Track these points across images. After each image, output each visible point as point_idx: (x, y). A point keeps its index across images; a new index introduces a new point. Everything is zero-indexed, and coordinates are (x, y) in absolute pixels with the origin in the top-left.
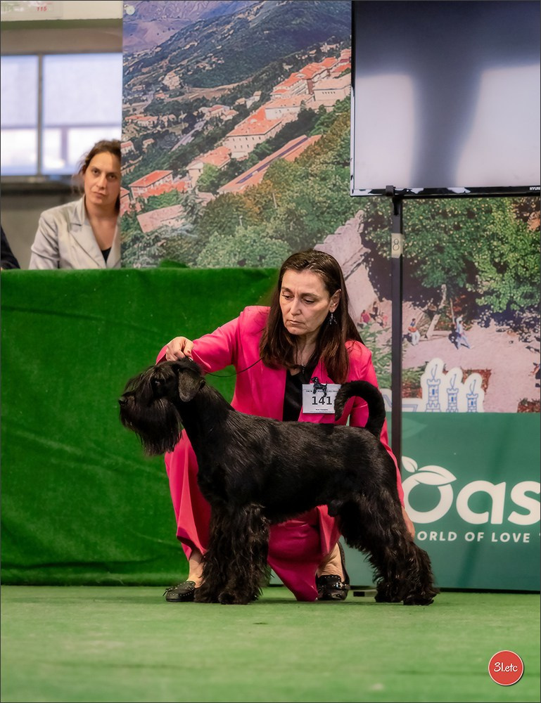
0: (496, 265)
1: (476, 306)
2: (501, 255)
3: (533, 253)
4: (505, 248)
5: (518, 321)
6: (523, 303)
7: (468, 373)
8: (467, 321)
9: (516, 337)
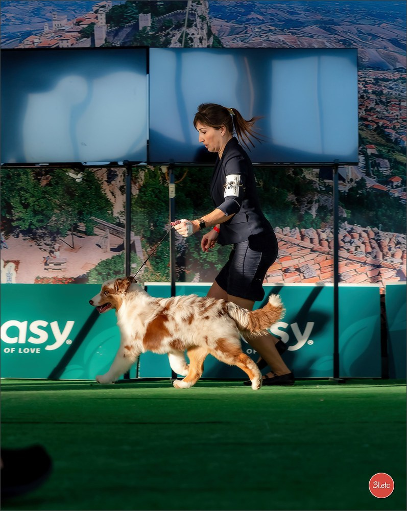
0: (23, 204)
1: (11, 226)
2: (26, 199)
3: (44, 198)
4: (28, 195)
5: (35, 234)
6: (38, 225)
7: (7, 262)
8: (7, 235)
9: (33, 243)
